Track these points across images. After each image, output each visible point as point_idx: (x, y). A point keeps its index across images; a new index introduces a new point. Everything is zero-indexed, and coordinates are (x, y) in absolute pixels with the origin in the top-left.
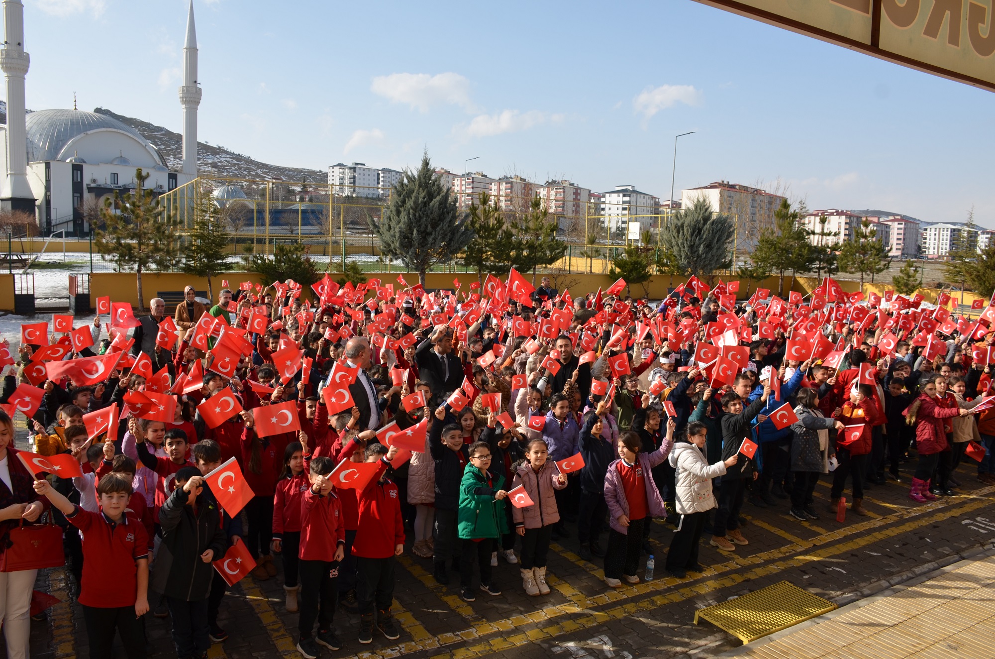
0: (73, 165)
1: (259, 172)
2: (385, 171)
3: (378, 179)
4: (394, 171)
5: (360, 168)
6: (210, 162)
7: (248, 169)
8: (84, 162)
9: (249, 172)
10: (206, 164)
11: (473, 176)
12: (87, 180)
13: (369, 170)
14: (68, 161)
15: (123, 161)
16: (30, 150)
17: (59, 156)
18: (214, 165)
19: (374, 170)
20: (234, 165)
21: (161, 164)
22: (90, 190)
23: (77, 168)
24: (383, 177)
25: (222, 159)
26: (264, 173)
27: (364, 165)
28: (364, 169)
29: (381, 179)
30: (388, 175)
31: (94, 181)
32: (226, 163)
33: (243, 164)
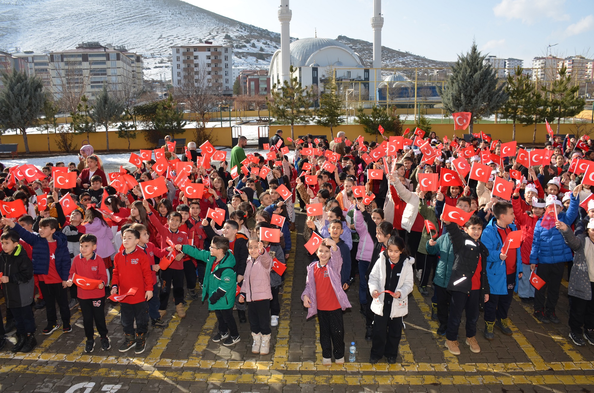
0: (313, 68)
1: (430, 65)
2: (509, 60)
3: (505, 65)
4: (516, 60)
5: (492, 59)
6: (401, 61)
7: (423, 64)
8: (319, 66)
9: (424, 66)
10: (399, 63)
11: (573, 59)
12: (320, 76)
13: (499, 60)
14: (310, 66)
15: (339, 63)
16: (292, 62)
17: (306, 64)
18: (403, 63)
19: (502, 60)
20: (415, 62)
21: (361, 64)
22: (322, 81)
23: (315, 69)
24: (509, 64)
25: (408, 59)
26: (433, 66)
27: (495, 57)
28: (495, 60)
29: (507, 65)
30: (512, 62)
31: (324, 76)
32: (410, 62)
33: (420, 61)
